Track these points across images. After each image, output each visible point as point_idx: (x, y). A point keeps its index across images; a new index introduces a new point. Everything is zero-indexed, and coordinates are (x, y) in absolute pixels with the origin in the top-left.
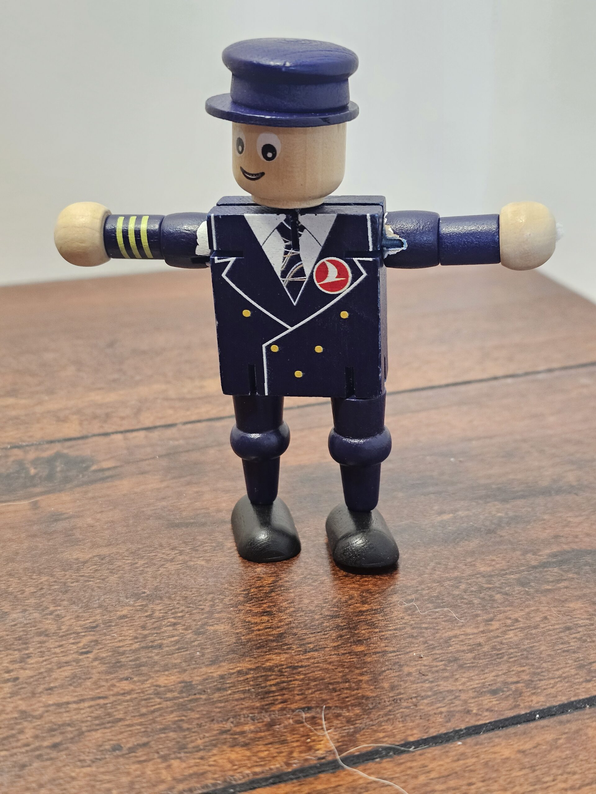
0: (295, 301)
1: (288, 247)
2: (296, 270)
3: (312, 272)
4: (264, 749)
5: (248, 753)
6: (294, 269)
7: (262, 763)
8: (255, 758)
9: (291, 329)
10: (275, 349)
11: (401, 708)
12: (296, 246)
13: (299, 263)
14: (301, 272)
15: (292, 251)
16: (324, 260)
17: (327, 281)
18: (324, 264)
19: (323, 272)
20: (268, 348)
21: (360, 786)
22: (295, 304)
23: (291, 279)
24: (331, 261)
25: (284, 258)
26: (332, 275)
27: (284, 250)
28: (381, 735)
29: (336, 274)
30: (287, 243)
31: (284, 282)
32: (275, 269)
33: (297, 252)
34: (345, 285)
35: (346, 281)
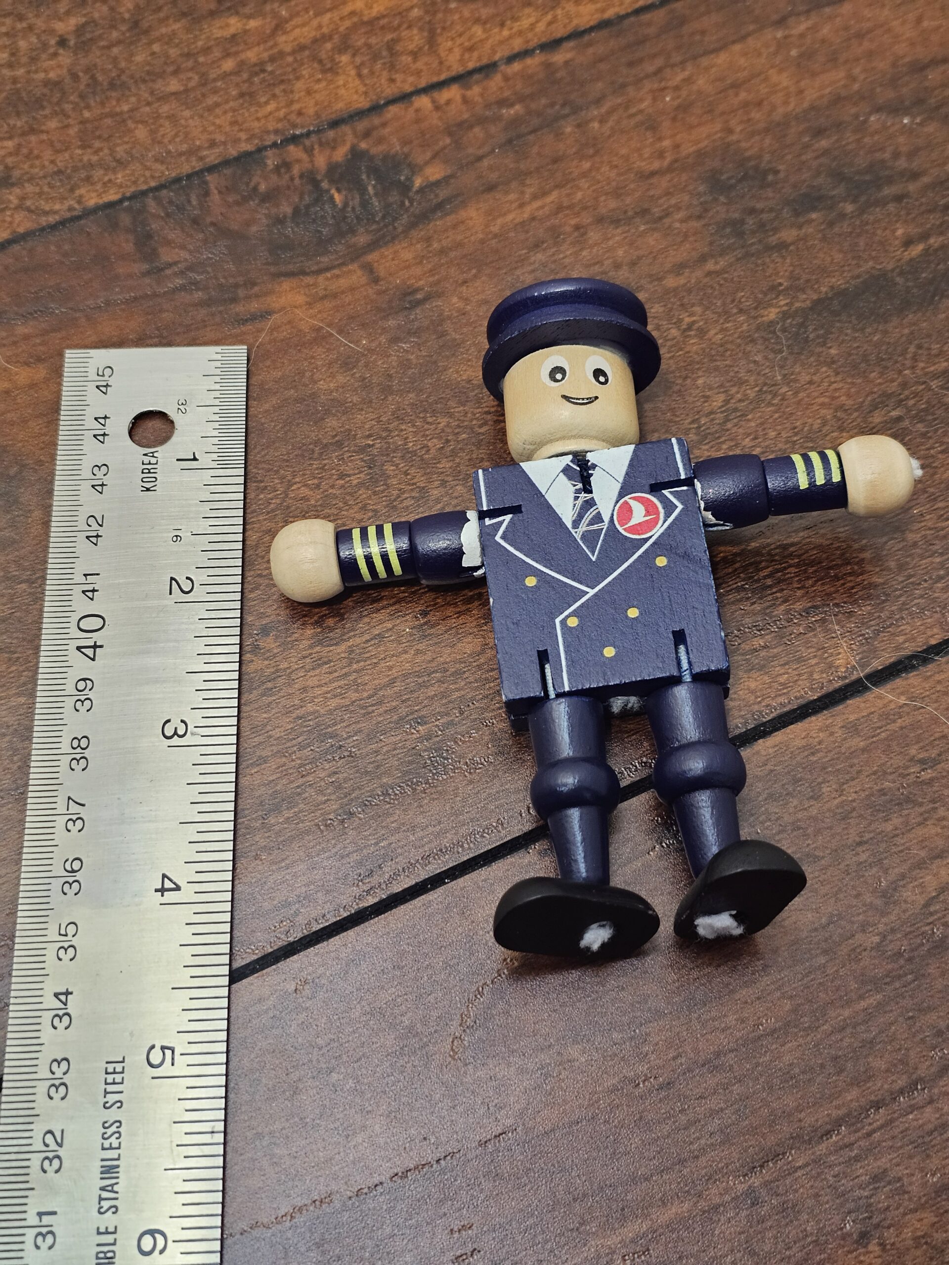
0: (593, 555)
1: (578, 491)
2: (591, 517)
3: (613, 515)
4: (783, 671)
5: (766, 679)
6: (589, 515)
7: (785, 691)
8: (775, 685)
9: (592, 592)
10: (573, 622)
11: (915, 598)
12: (587, 489)
13: (595, 508)
14: (598, 518)
15: (583, 495)
16: (626, 498)
17: (633, 522)
18: (626, 503)
19: (627, 512)
20: (563, 622)
21: (892, 712)
22: (594, 559)
23: (585, 529)
24: (634, 498)
25: (575, 505)
26: (639, 514)
27: (573, 495)
28: (901, 639)
29: (644, 512)
30: (577, 487)
31: (577, 534)
32: (564, 520)
33: (589, 496)
34: (657, 523)
35: (657, 519)
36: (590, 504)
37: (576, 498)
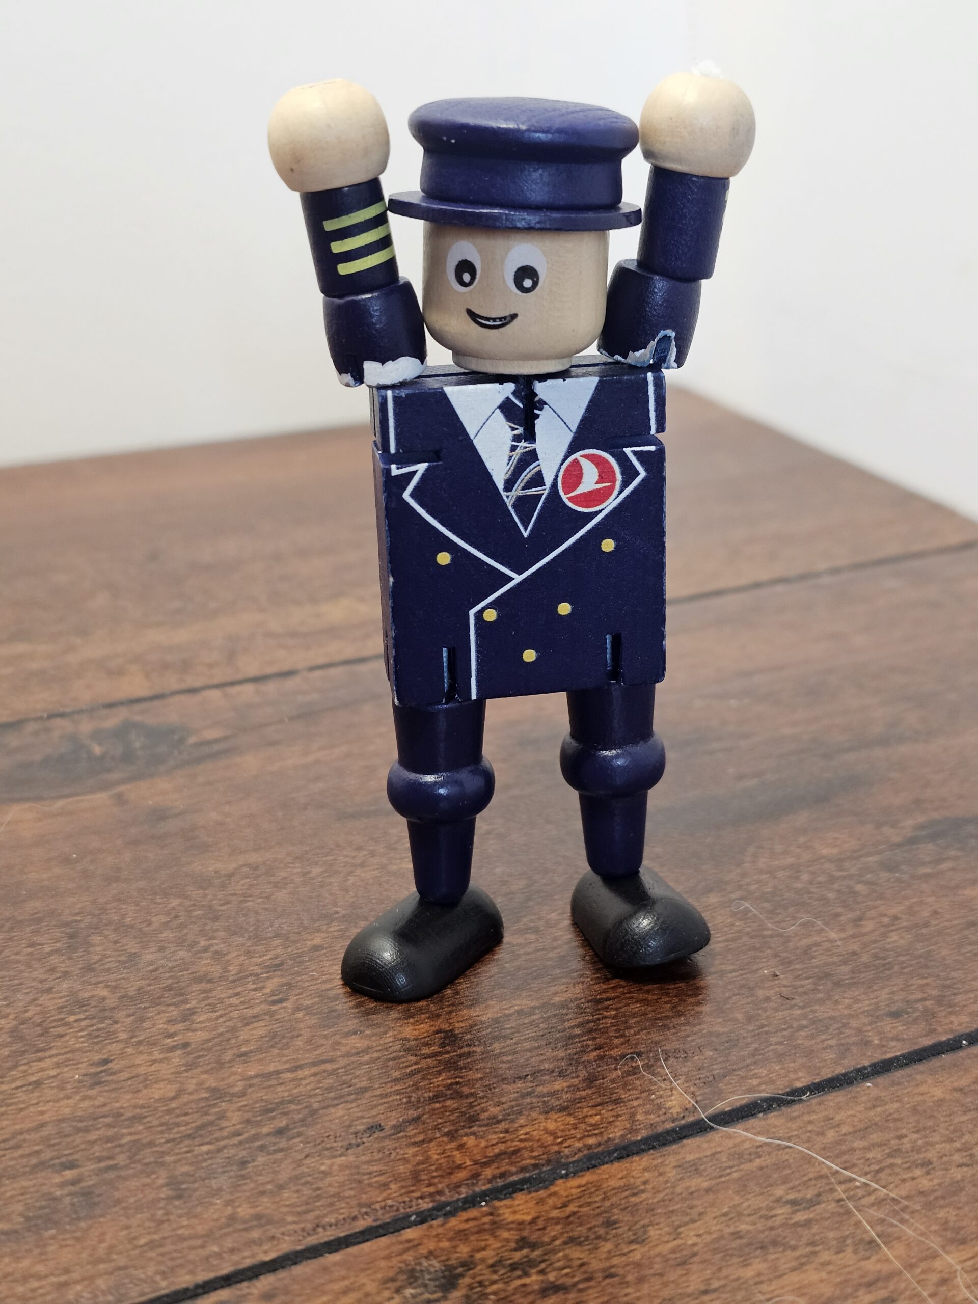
0: (526, 530)
2: (529, 476)
3: (557, 476)
6: (527, 474)
9: (518, 579)
10: (491, 616)
12: (529, 436)
14: (538, 480)
16: (577, 455)
19: (574, 475)
20: (479, 615)
22: (526, 534)
23: (519, 493)
24: (587, 457)
25: (510, 458)
26: (590, 480)
27: (510, 442)
29: (596, 478)
30: (516, 432)
31: (509, 499)
32: (494, 478)
33: (532, 446)
34: (610, 495)
35: (612, 488)
36: (531, 457)
37: (513, 448)
